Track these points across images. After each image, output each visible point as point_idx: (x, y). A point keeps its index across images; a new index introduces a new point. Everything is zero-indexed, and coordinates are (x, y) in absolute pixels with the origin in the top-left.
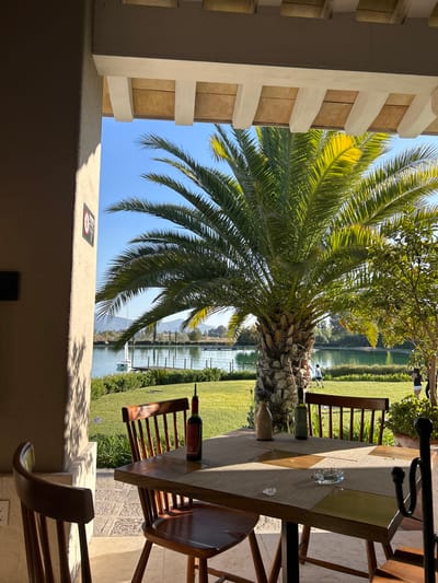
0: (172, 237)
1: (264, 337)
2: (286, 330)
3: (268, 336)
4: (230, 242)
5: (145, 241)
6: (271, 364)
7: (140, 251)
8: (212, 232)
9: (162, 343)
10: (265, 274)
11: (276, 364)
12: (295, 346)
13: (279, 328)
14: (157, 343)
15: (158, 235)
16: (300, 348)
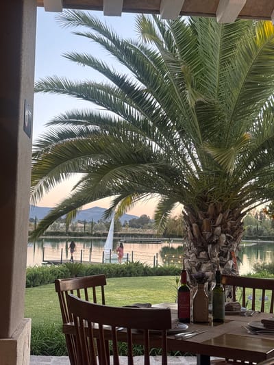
0: (93, 119)
1: (191, 226)
2: (214, 219)
3: (194, 225)
4: (156, 124)
5: (64, 122)
6: (197, 256)
7: (59, 135)
8: (136, 113)
9: (76, 235)
10: (193, 159)
11: (203, 254)
12: (223, 236)
13: (206, 216)
14: (70, 234)
15: (79, 117)
16: (228, 238)
